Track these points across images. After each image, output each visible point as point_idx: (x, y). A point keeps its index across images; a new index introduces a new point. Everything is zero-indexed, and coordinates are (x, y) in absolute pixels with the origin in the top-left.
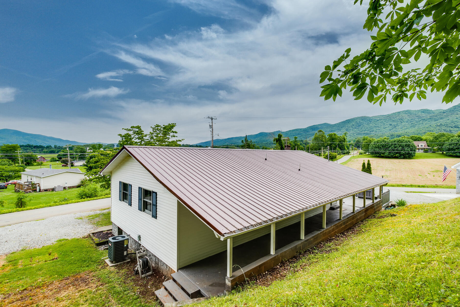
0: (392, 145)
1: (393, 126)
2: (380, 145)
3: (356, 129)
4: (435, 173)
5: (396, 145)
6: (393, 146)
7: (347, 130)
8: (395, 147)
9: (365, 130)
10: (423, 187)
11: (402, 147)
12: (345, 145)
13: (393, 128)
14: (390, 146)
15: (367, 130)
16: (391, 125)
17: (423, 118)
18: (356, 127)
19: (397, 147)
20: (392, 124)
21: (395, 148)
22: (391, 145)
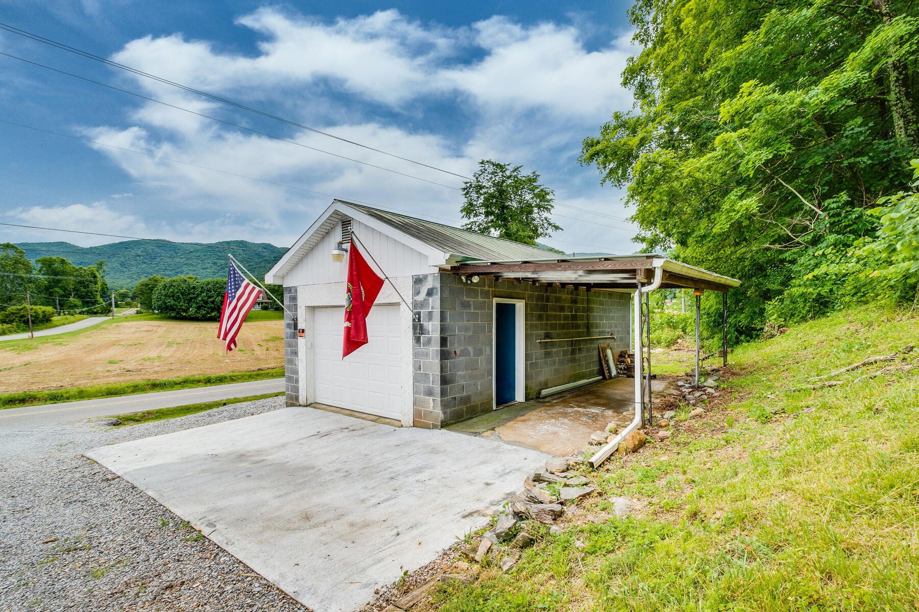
0: (203, 292)
1: (218, 266)
2: (176, 290)
3: (144, 265)
4: (271, 344)
5: (211, 292)
6: (205, 294)
7: (124, 264)
8: (210, 297)
9: (164, 268)
10: (221, 380)
11: (222, 296)
12: (97, 291)
13: (219, 270)
14: (198, 294)
15: (168, 268)
16: (215, 264)
17: (265, 258)
18: (145, 261)
19: (213, 297)
20: (217, 263)
21: (208, 298)
22: (201, 292)
